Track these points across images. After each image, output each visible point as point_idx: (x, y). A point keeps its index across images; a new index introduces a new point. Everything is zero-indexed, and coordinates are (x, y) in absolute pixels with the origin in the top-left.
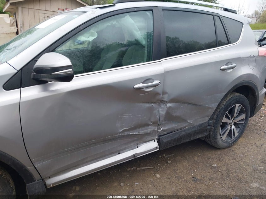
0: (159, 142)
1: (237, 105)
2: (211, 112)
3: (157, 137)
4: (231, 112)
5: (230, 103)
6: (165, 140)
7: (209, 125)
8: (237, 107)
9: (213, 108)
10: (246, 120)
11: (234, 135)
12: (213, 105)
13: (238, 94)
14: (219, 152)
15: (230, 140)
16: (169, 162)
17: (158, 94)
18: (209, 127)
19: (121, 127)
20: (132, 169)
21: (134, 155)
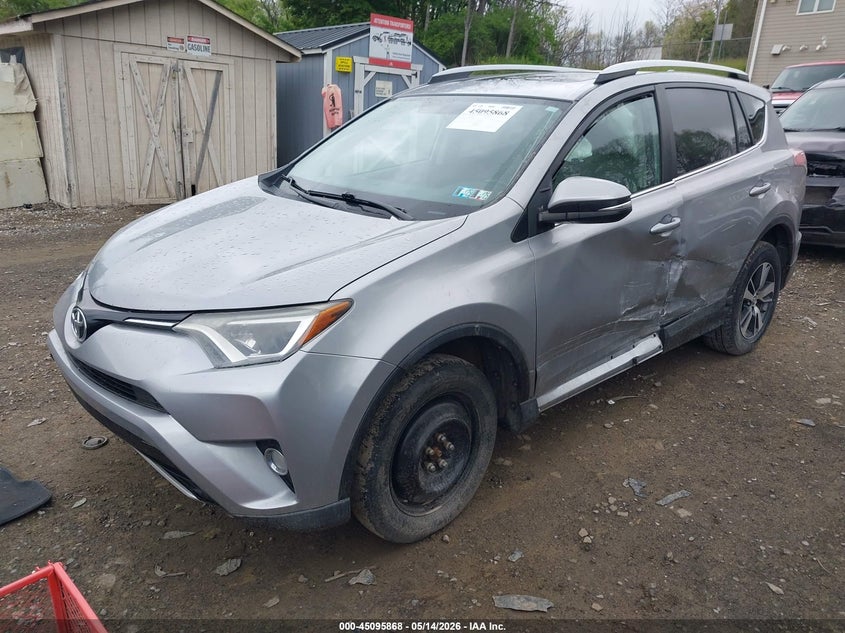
0: (662, 338)
1: (765, 264)
2: (733, 276)
3: (659, 328)
4: (756, 278)
5: (756, 260)
6: (672, 331)
7: (727, 305)
8: (766, 268)
9: (736, 270)
10: (774, 295)
11: (757, 327)
12: (737, 263)
13: (766, 243)
14: (736, 361)
15: (752, 338)
16: (658, 384)
17: (675, 242)
18: (726, 309)
19: (625, 306)
20: (598, 401)
21: (634, 360)
